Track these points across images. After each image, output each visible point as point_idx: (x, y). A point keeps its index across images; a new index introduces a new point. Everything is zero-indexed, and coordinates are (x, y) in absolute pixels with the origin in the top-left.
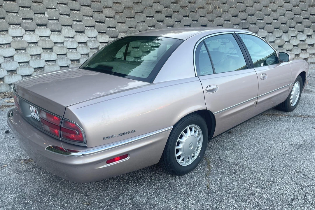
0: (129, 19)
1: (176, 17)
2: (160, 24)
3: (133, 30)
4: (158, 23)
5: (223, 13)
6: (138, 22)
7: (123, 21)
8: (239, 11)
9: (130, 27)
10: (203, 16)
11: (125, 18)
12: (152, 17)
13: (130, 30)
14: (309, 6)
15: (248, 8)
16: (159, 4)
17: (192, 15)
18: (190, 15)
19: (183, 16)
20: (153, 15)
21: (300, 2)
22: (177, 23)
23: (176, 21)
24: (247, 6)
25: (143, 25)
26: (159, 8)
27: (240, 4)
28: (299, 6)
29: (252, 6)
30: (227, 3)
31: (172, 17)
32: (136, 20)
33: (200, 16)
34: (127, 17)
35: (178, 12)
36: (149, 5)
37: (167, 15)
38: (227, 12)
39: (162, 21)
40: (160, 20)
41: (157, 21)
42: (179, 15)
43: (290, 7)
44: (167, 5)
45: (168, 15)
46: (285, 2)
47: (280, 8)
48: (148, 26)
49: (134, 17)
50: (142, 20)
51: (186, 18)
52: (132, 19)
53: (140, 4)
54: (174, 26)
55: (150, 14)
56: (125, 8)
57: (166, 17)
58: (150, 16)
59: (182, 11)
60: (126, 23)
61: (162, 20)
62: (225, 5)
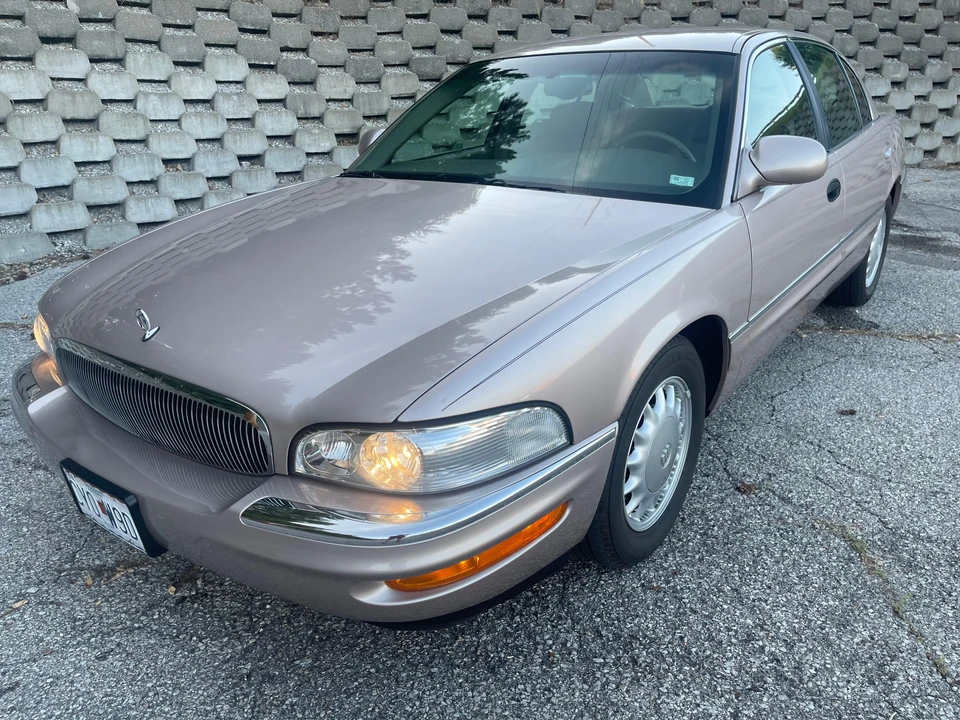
0: (351, 24)
1: (501, 20)
2: (453, 42)
3: (365, 61)
4: (446, 38)
5: (645, 9)
6: (379, 34)
7: (332, 30)
8: (694, 4)
9: (353, 51)
10: (584, 18)
11: (338, 20)
12: (425, 16)
13: (354, 60)
17: (549, 12)
18: (543, 14)
19: (524, 16)
20: (426, 12)
22: (503, 38)
23: (500, 33)
25: (395, 43)
31: (490, 18)
32: (374, 26)
33: (577, 17)
34: (342, 17)
37: (471, 11)
38: (655, 5)
39: (458, 32)
40: (450, 28)
41: (443, 31)
42: (510, 11)
45: (477, 13)
48: (414, 48)
49: (364, 18)
50: (393, 25)
51: (534, 22)
52: (360, 22)
55: (417, 8)
57: (471, 17)
58: (418, 13)
60: (340, 36)
61: (456, 28)
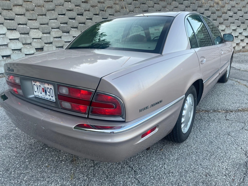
0: (41, 17)
1: (87, 15)
2: (72, 22)
3: (45, 27)
4: (70, 20)
5: (129, 12)
6: (50, 19)
7: (35, 19)
8: (143, 11)
9: (42, 24)
10: (112, 15)
11: (37, 15)
12: (64, 14)
13: (41, 27)
14: (198, 7)
15: (150, 8)
16: (70, 3)
17: (101, 13)
18: (100, 14)
19: (94, 14)
20: (64, 13)
21: (191, 3)
22: (88, 21)
23: (87, 19)
24: (149, 7)
25: (55, 22)
26: (70, 6)
27: (143, 5)
28: (191, 7)
29: (153, 7)
30: (132, 4)
31: (84, 15)
32: (48, 17)
33: (110, 15)
34: (38, 15)
35: (89, 10)
36: (60, 4)
37: (78, 13)
38: (132, 11)
39: (74, 19)
40: (72, 18)
41: (69, 19)
42: (90, 13)
43: (183, 8)
44: (78, 4)
45: (80, 13)
46: (179, 4)
47: (176, 8)
48: (61, 23)
49: (45, 15)
50: (54, 17)
51: (97, 16)
52: (44, 16)
53: (51, 3)
54: (86, 23)
55: (61, 12)
56: (36, 6)
57: (78, 15)
58: (62, 13)
59: (92, 10)
60: (37, 20)
61: (74, 18)
62: (130, 5)
